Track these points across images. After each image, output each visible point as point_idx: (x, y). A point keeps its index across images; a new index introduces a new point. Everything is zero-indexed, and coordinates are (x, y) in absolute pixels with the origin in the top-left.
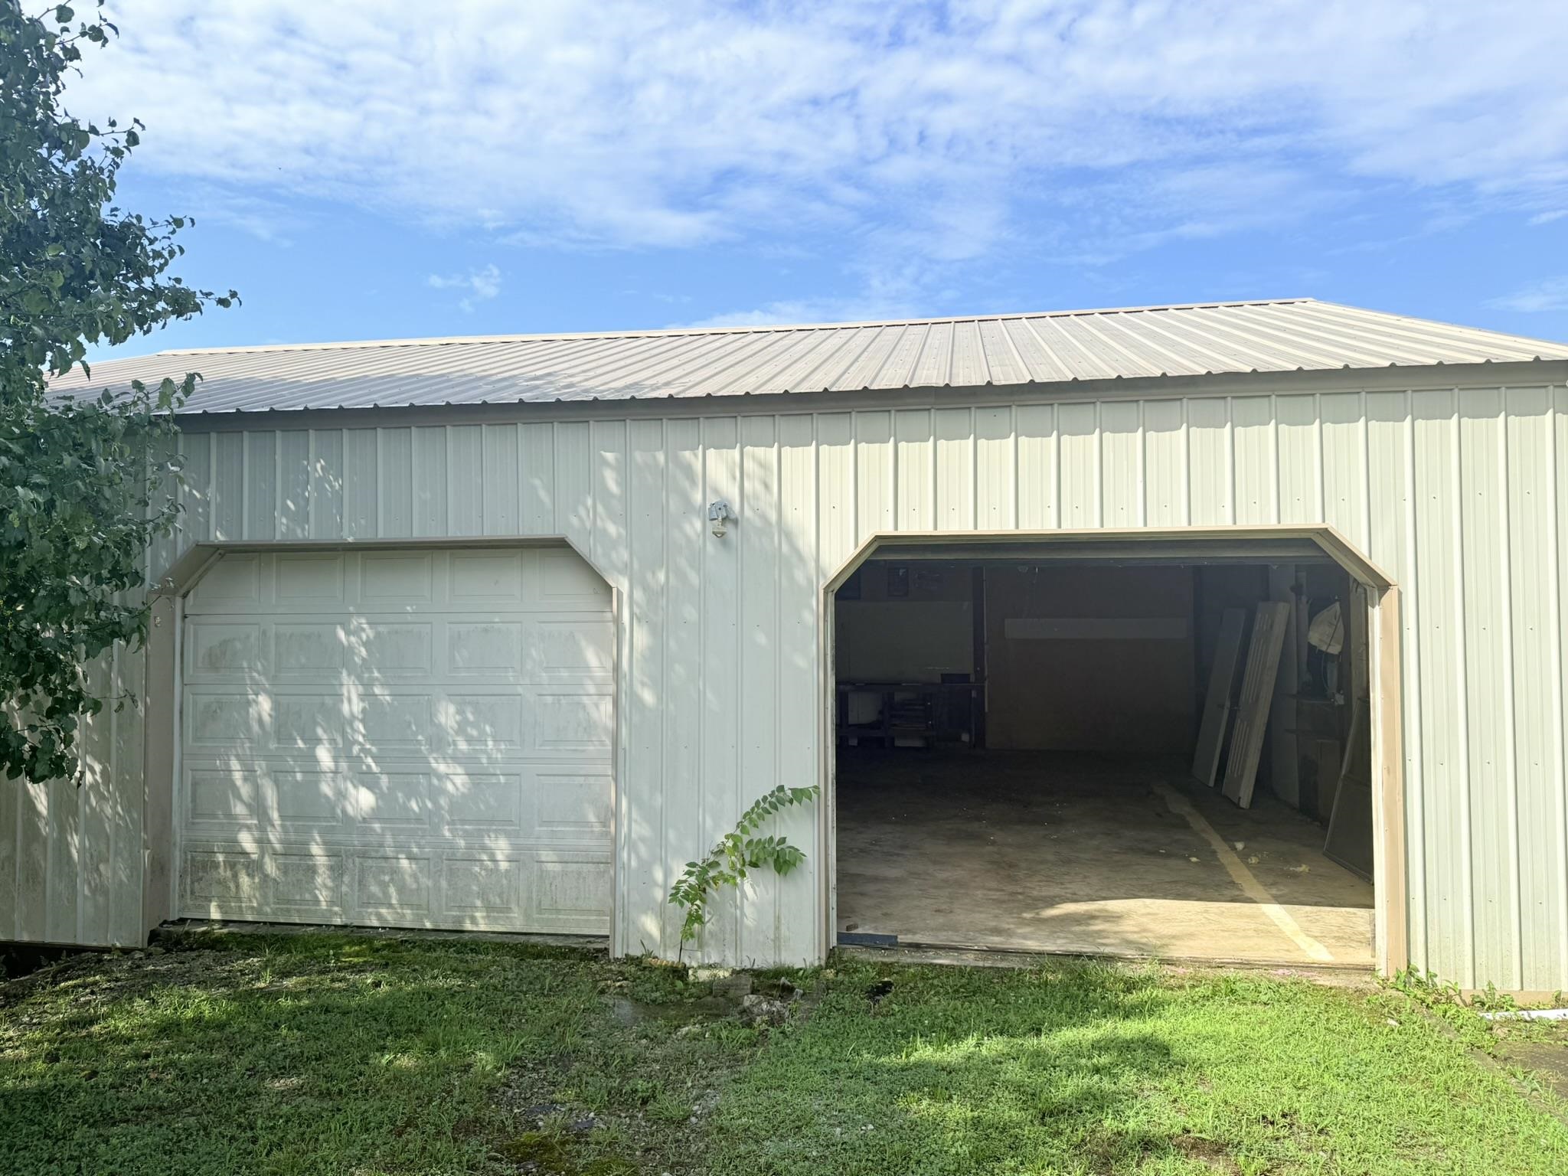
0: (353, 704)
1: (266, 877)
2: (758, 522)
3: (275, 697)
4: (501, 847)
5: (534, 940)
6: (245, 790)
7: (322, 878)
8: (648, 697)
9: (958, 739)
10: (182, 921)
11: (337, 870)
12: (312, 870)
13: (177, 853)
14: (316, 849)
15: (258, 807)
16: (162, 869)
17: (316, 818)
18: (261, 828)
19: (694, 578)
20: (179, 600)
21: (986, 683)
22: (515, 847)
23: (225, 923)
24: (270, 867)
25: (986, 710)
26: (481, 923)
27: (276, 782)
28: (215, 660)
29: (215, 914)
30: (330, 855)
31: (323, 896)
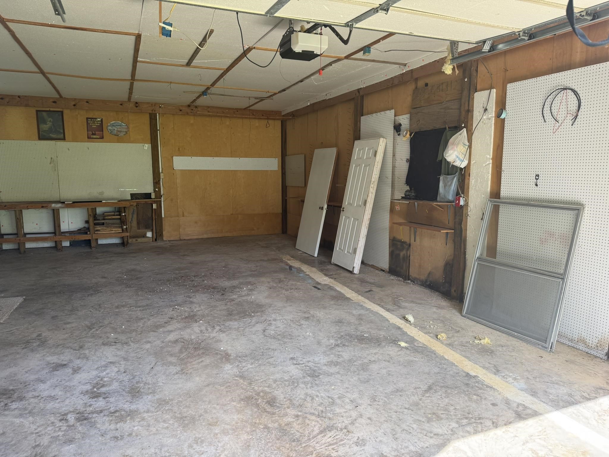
9: (144, 236)
21: (162, 198)
25: (163, 216)
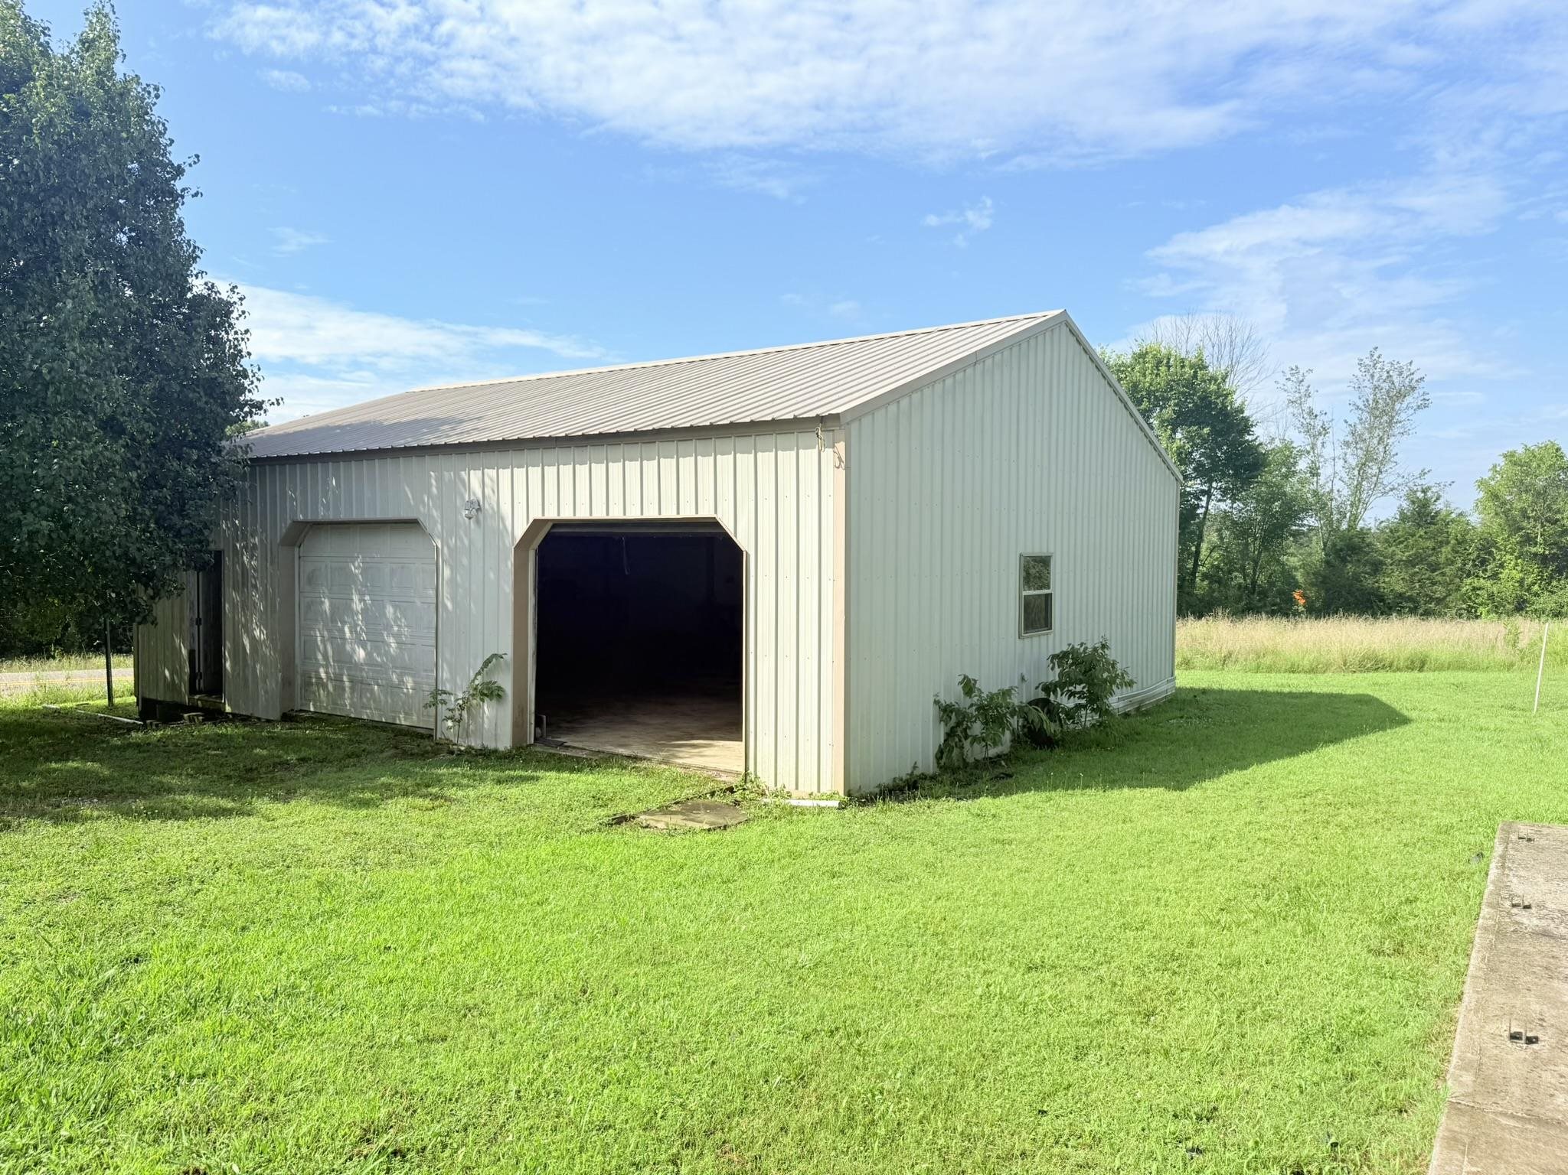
0: (357, 606)
1: (328, 691)
2: (490, 511)
3: (330, 599)
4: (409, 682)
5: (419, 730)
6: (321, 648)
7: (347, 695)
8: (449, 604)
10: (301, 711)
11: (352, 689)
12: (343, 689)
13: (299, 677)
14: (345, 678)
15: (326, 657)
16: (290, 684)
17: (346, 663)
18: (327, 668)
19: (466, 542)
20: (296, 549)
22: (415, 682)
23: (315, 712)
24: (331, 688)
26: (402, 721)
27: (332, 644)
28: (311, 580)
29: (312, 709)
30: (351, 681)
31: (347, 702)
